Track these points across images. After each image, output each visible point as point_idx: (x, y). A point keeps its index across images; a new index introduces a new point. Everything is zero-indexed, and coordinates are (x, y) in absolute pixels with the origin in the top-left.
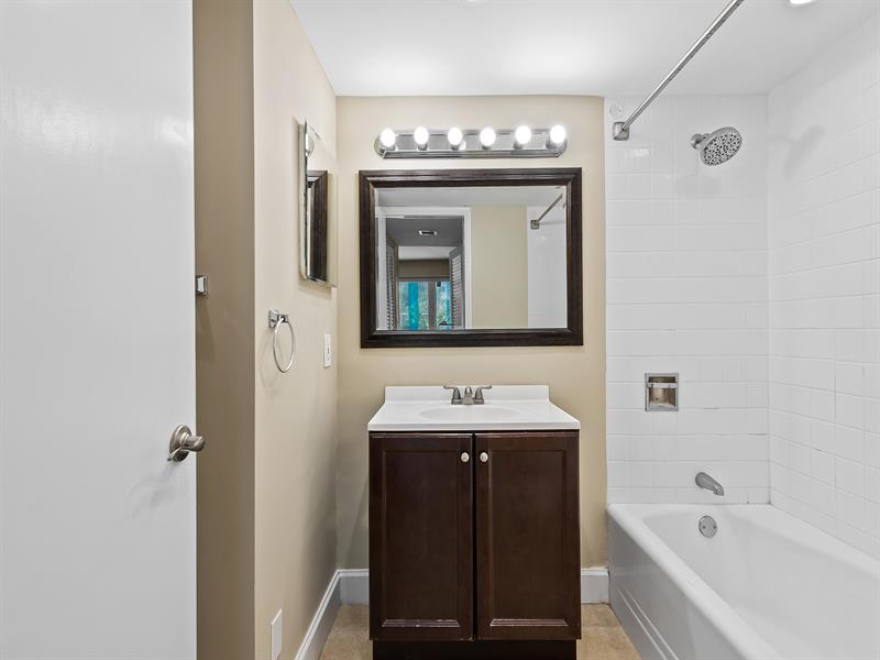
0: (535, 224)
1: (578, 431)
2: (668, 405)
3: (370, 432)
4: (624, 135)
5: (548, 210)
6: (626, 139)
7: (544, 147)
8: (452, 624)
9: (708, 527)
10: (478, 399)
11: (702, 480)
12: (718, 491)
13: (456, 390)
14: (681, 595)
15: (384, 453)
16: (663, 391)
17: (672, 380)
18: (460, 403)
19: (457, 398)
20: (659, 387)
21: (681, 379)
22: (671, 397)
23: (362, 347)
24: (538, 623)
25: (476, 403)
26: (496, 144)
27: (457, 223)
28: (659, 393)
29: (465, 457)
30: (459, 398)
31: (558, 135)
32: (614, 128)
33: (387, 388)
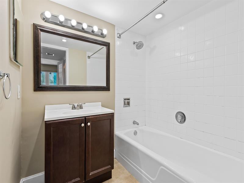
0: (89, 57)
1: (114, 113)
2: (128, 106)
3: (46, 121)
4: (120, 37)
5: (94, 54)
6: (120, 38)
7: (100, 34)
8: (78, 179)
9: (135, 133)
10: (81, 107)
11: (135, 123)
12: (138, 124)
13: (73, 105)
14: (137, 149)
15: (52, 128)
16: (127, 102)
17: (129, 99)
18: (75, 109)
19: (74, 108)
20: (126, 101)
21: (130, 99)
22: (128, 103)
23: (34, 91)
24: (103, 169)
25: (80, 109)
26: (87, 29)
27: (64, 53)
28: (126, 103)
29: (83, 125)
30: (75, 107)
31: (105, 32)
32: (117, 35)
33: (46, 106)
